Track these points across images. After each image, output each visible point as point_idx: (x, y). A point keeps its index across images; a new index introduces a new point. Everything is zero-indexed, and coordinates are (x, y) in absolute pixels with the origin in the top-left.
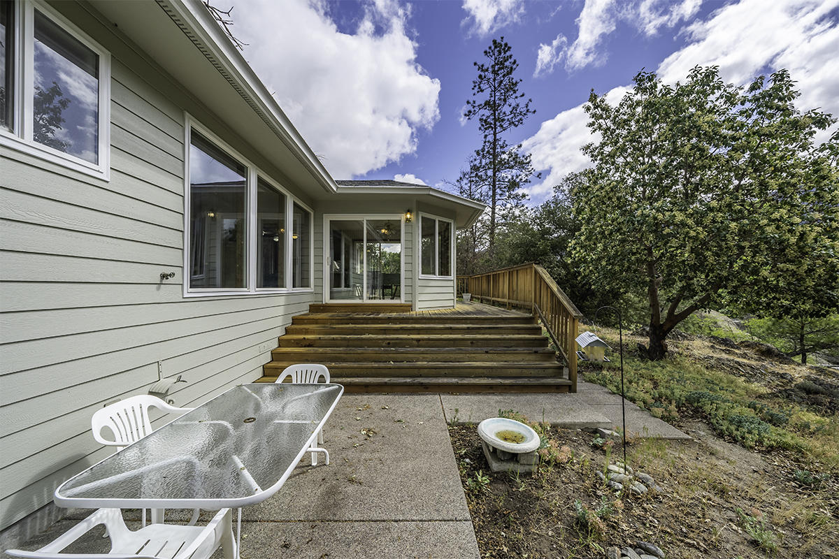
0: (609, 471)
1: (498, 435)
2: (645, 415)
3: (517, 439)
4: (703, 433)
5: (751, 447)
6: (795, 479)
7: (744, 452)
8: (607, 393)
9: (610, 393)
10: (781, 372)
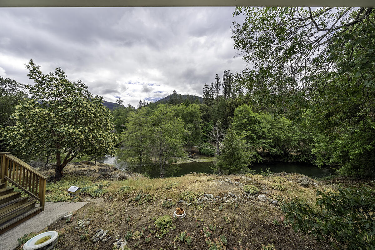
0: (78, 225)
1: (36, 244)
2: (73, 203)
3: (49, 238)
4: (89, 199)
5: (100, 197)
6: (110, 199)
7: (99, 198)
8: (53, 203)
9: (54, 203)
10: (93, 169)
